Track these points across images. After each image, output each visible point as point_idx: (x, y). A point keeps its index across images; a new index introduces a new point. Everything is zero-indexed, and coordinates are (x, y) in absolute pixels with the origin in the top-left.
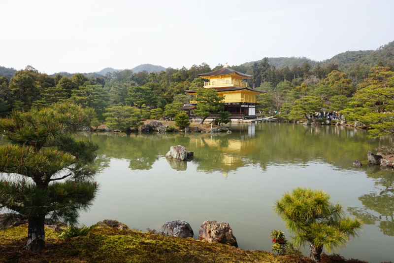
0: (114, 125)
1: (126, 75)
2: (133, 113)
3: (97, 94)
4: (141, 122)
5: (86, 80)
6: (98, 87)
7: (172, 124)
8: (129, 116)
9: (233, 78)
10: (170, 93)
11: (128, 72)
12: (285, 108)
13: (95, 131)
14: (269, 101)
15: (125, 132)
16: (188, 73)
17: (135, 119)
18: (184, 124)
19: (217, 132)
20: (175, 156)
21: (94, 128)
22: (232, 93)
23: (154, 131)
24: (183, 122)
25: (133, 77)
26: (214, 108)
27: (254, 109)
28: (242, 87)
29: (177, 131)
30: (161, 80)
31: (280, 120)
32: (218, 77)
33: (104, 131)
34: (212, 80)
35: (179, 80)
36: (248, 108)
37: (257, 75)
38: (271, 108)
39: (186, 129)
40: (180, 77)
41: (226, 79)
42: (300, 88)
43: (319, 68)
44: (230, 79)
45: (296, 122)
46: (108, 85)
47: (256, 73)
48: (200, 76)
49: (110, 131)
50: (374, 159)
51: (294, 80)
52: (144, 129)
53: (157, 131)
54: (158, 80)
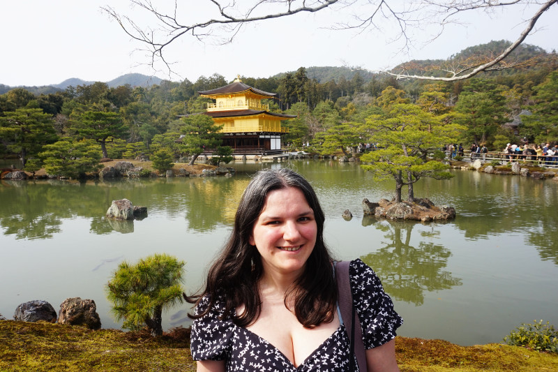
0: (56, 169)
1: (97, 90)
2: (86, 151)
3: (34, 123)
4: (100, 164)
5: (32, 98)
6: (36, 112)
7: (148, 166)
8: (80, 156)
9: (247, 97)
10: (164, 119)
11: (100, 86)
12: (319, 138)
13: (31, 178)
14: (302, 129)
15: (78, 179)
16: (193, 88)
17: (89, 160)
18: (164, 165)
19: (213, 175)
20: (116, 215)
21: (30, 174)
22: (247, 118)
23: (122, 176)
24: (163, 162)
25: (109, 93)
26: (207, 141)
27: (279, 141)
28: (261, 111)
29: (154, 176)
30: (153, 99)
31: (312, 156)
32: (227, 96)
33: (46, 178)
34: (218, 100)
35: (181, 98)
36: (269, 140)
37: (292, 91)
38: (304, 138)
39: (168, 173)
40: (181, 94)
41: (238, 99)
42: (347, 111)
43: (374, 82)
44: (243, 99)
45: (333, 157)
46: (68, 107)
47: (290, 88)
48: (201, 94)
49: (54, 178)
50: (368, 208)
51: (340, 99)
52: (107, 174)
53: (127, 176)
54: (148, 98)
